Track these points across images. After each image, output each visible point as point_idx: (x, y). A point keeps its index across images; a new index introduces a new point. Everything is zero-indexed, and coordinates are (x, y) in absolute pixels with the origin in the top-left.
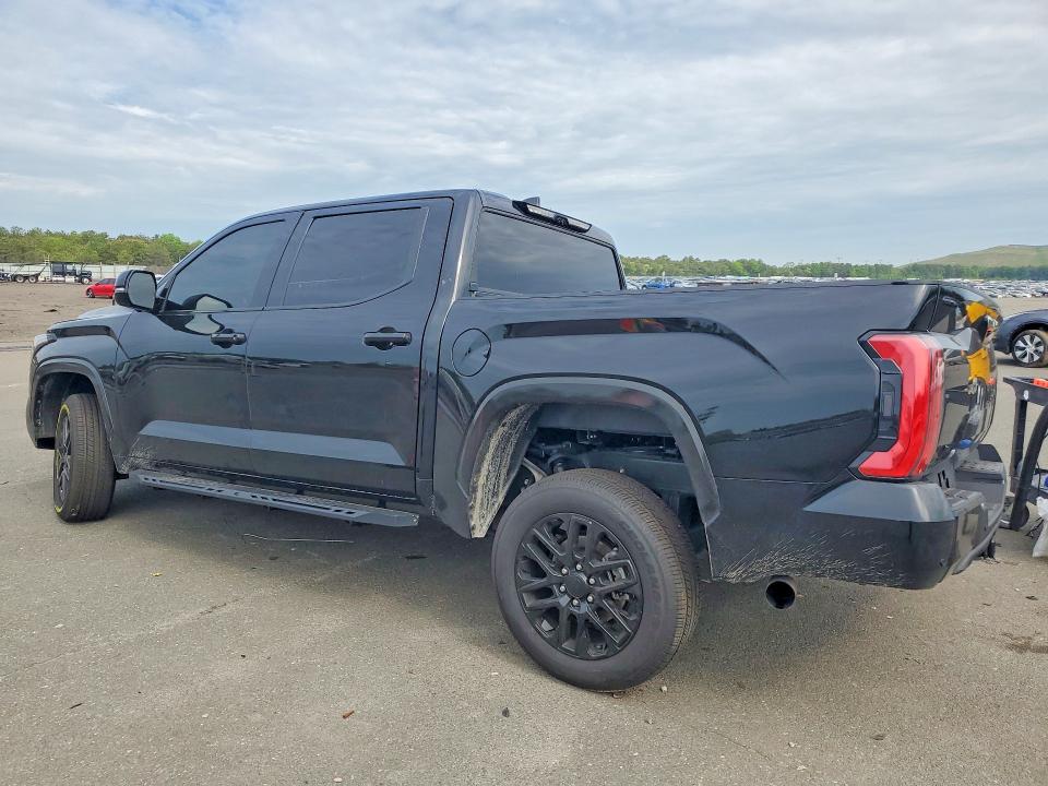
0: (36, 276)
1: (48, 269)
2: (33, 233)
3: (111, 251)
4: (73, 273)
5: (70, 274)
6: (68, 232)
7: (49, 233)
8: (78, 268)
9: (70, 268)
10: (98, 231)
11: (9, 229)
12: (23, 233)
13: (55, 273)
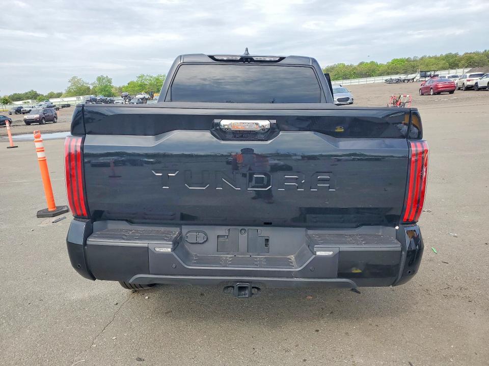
0: (413, 79)
1: (419, 75)
2: (422, 59)
3: (456, 62)
4: (430, 76)
5: (428, 77)
6: (439, 55)
7: (430, 57)
8: (433, 73)
9: (429, 73)
10: (453, 53)
11: (412, 58)
12: (418, 59)
13: (422, 77)
